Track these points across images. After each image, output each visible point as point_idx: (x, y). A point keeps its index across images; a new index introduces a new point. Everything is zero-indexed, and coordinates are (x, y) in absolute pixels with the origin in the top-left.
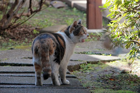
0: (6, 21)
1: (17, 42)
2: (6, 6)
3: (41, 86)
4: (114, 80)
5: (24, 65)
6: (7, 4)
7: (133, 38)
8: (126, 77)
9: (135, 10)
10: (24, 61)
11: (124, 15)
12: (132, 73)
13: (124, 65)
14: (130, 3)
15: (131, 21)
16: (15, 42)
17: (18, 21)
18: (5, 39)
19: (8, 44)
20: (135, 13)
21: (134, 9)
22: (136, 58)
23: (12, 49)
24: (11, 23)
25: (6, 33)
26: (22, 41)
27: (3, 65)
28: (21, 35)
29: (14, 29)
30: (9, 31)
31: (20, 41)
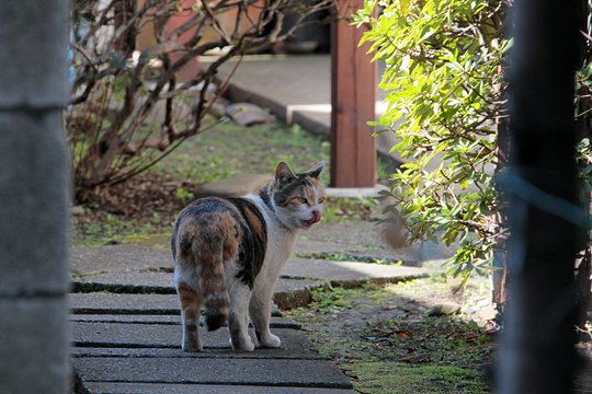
0: (97, 163)
1: (128, 224)
2: (99, 118)
3: (198, 351)
4: (410, 335)
5: (149, 290)
6: (100, 112)
7: (465, 215)
8: (444, 327)
9: (472, 134)
10: (149, 278)
11: (439, 148)
12: (460, 316)
13: (439, 292)
14: (457, 114)
15: (459, 166)
16: (123, 223)
17: (133, 164)
18: (95, 214)
19: (103, 230)
20: (472, 141)
21: (468, 130)
22: (473, 272)
23: (114, 243)
24: (113, 166)
25: (98, 196)
26: (145, 219)
27: (89, 291)
28: (140, 203)
29: (120, 186)
30: (106, 191)
31: (138, 220)
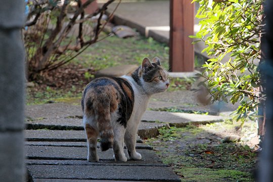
0: (41, 58)
1: (58, 92)
2: (43, 34)
3: (97, 162)
4: (213, 153)
5: (69, 128)
6: (43, 30)
7: (243, 87)
8: (231, 148)
9: (247, 43)
10: (70, 122)
11: (228, 50)
12: (240, 142)
13: (228, 129)
14: (238, 32)
15: (239, 60)
16: (55, 92)
17: (61, 59)
18: (40, 86)
19: (44, 95)
20: (247, 46)
21: (244, 40)
22: (247, 118)
23: (50, 102)
24: (50, 60)
25: (42, 77)
26: (67, 89)
27: (37, 129)
28: (65, 81)
29: (54, 71)
30: (46, 73)
31: (64, 90)
